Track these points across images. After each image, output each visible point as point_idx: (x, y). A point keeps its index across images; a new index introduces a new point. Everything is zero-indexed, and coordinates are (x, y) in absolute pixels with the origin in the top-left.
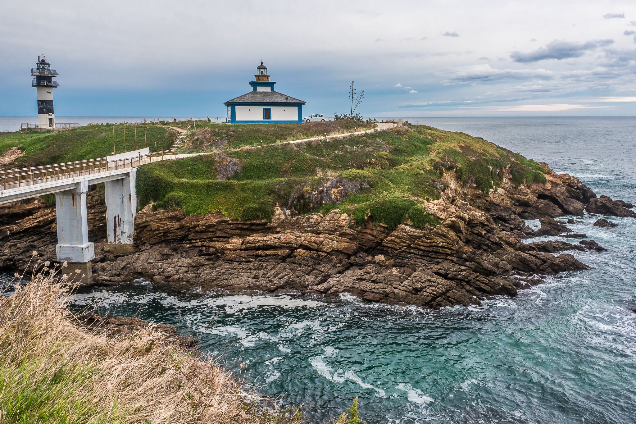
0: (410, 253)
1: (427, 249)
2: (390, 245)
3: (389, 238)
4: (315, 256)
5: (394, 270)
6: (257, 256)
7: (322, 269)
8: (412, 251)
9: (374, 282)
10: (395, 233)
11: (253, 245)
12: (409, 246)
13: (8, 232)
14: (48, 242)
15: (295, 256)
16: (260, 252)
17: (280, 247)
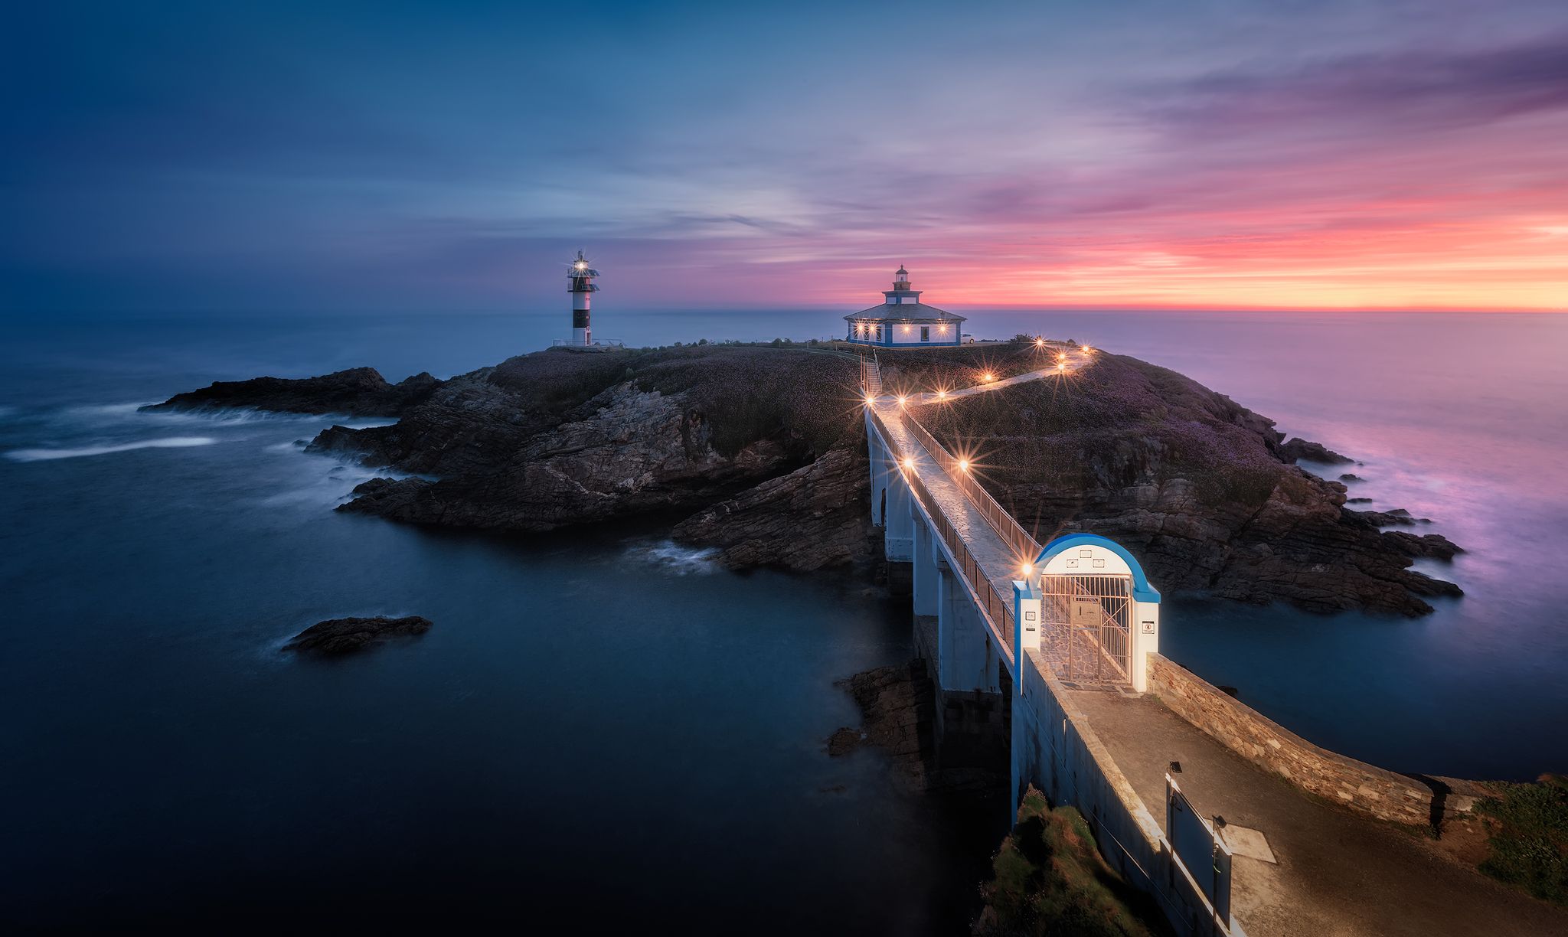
13: (728, 510)
14: (785, 524)
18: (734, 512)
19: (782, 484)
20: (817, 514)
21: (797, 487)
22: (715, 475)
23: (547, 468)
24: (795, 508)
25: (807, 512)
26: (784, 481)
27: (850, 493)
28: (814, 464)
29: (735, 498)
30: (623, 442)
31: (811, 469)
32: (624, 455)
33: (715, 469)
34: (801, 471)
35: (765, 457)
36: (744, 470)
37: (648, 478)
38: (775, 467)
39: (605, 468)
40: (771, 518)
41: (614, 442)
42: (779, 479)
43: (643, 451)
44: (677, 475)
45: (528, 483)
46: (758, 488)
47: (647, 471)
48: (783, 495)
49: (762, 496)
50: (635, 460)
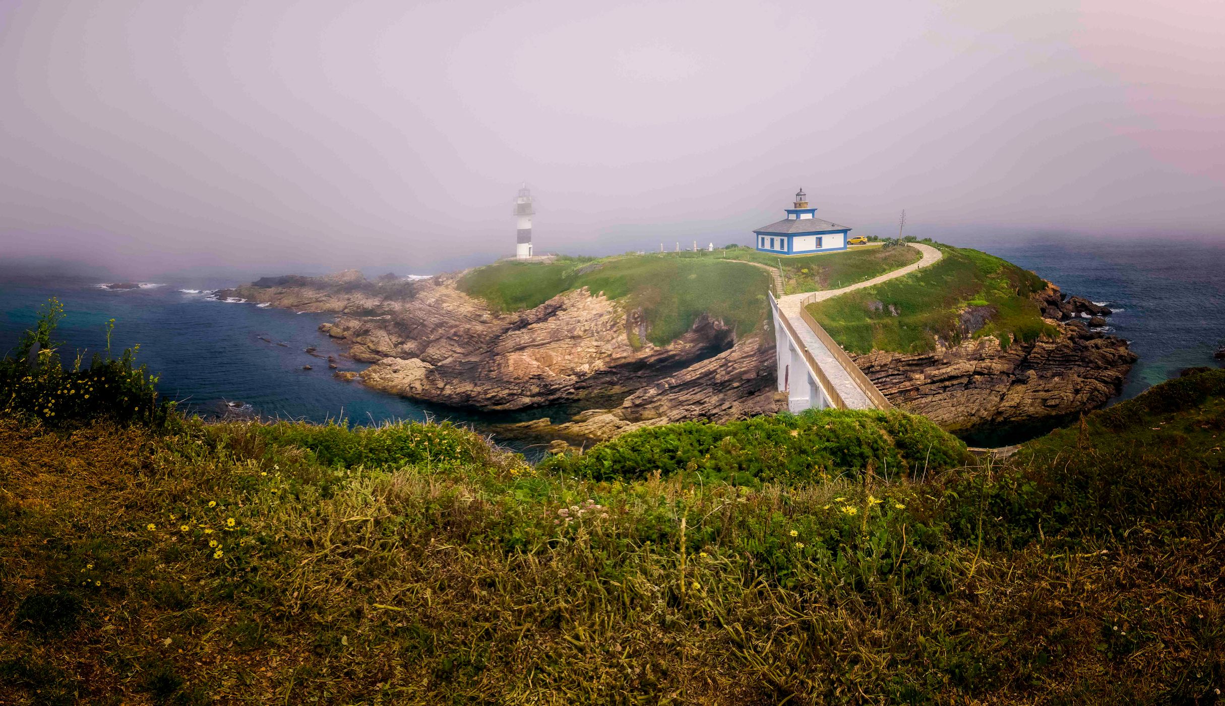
0: (1050, 364)
1: (1061, 359)
2: (1035, 361)
3: (1032, 355)
4: (989, 379)
5: (1056, 379)
6: (945, 388)
7: (998, 390)
8: (1051, 363)
9: (1046, 391)
10: (1035, 350)
11: (940, 378)
12: (1048, 360)
13: (667, 386)
14: (711, 394)
15: (975, 382)
16: (947, 383)
17: (962, 376)
18: (672, 388)
19: (709, 364)
20: (736, 384)
21: (721, 366)
22: (652, 359)
23: (524, 357)
24: (719, 381)
25: (728, 384)
26: (711, 362)
27: (762, 370)
28: (734, 349)
29: (672, 377)
30: (579, 337)
31: (732, 352)
32: (582, 347)
33: (652, 356)
34: (723, 355)
35: (692, 345)
36: (674, 355)
37: (599, 365)
38: (699, 352)
39: (567, 357)
40: (699, 390)
41: (573, 337)
42: (706, 361)
43: (595, 344)
44: (623, 361)
45: (511, 369)
46: (690, 369)
47: (599, 359)
48: (710, 373)
49: (693, 375)
50: (590, 350)
